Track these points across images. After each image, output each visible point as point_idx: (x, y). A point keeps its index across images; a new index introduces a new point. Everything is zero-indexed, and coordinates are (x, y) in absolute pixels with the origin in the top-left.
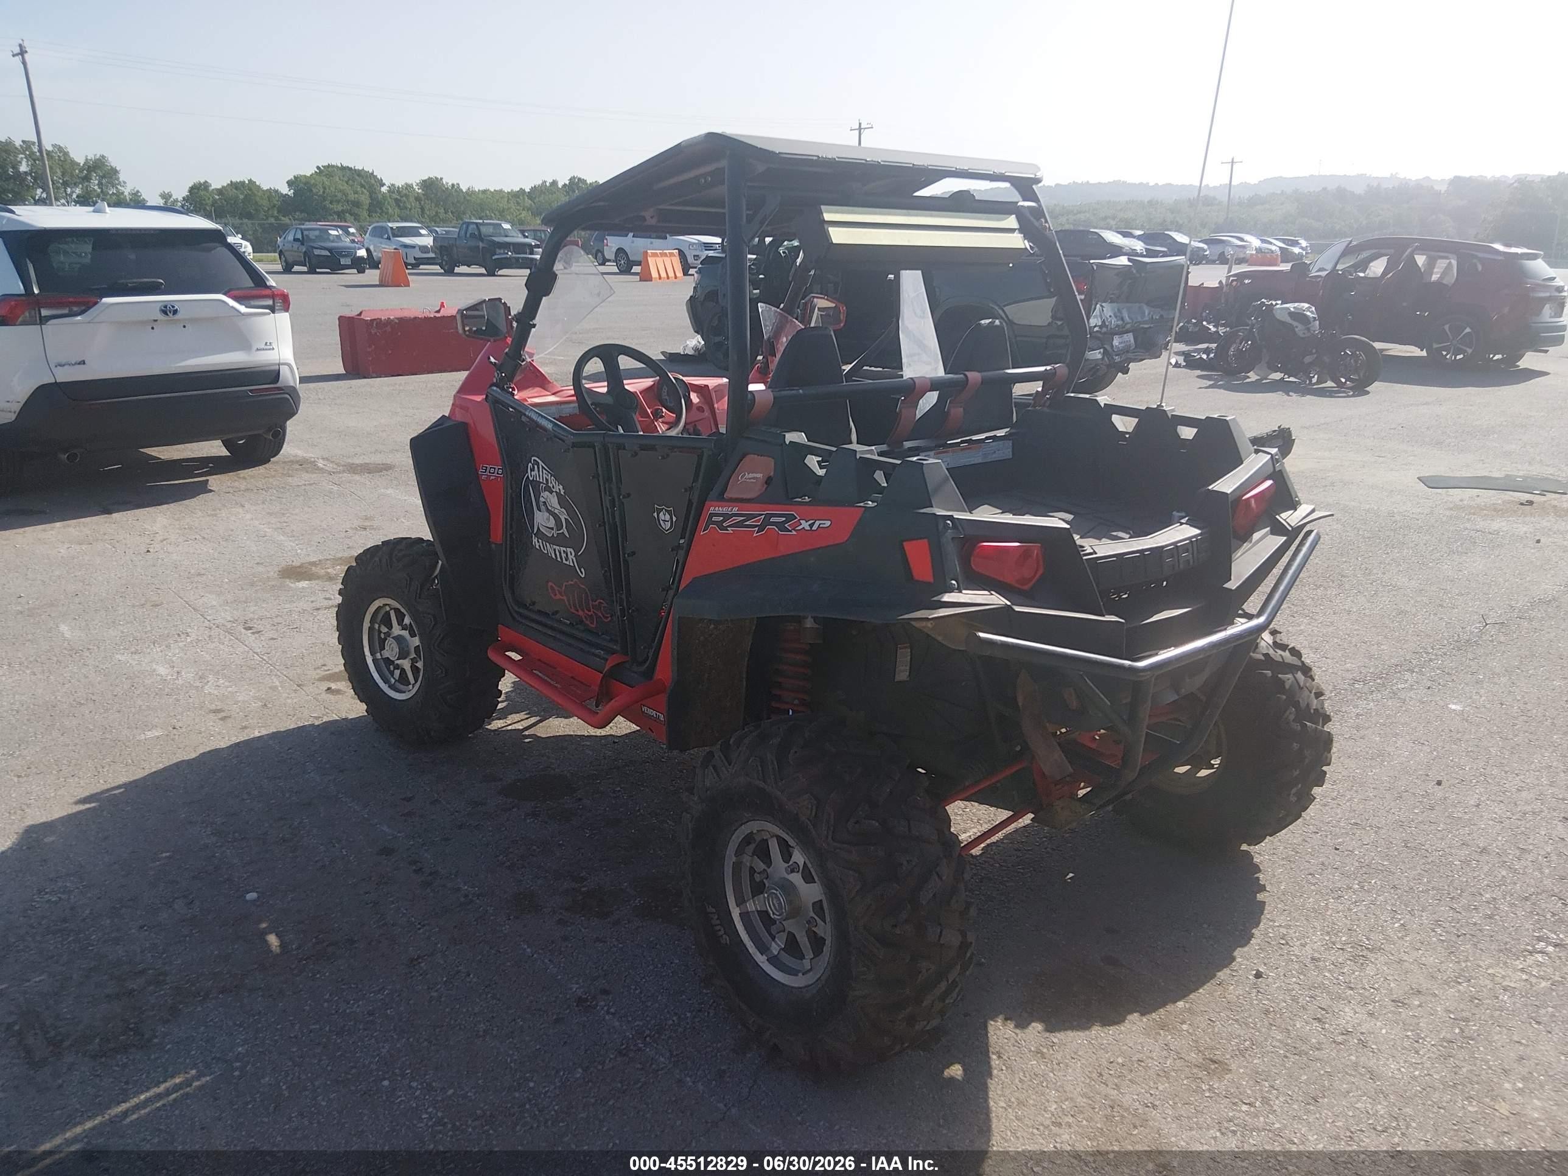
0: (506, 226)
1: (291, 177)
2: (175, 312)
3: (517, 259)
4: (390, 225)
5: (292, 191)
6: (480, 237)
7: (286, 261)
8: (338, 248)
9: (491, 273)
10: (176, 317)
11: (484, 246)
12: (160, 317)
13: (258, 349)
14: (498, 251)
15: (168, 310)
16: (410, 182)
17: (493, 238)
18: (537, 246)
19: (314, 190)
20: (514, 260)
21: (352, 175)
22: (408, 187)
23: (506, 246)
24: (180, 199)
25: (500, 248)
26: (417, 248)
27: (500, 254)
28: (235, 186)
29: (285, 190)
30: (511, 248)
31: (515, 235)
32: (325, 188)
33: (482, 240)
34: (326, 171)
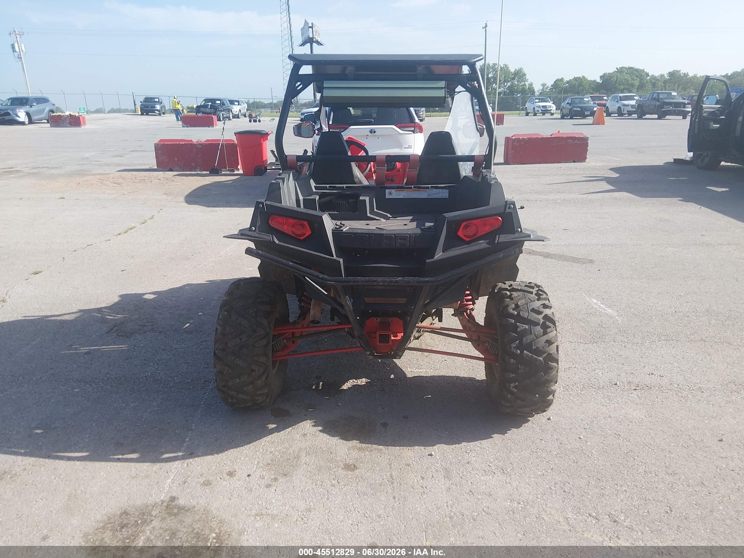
0: (674, 94)
1: (602, 74)
2: (375, 132)
3: (675, 111)
4: (620, 95)
5: (601, 81)
6: (658, 100)
7: (562, 113)
8: (587, 107)
9: (659, 118)
10: (375, 134)
11: (659, 104)
12: (369, 134)
13: (405, 148)
14: (665, 107)
15: (372, 131)
16: (663, 73)
17: (664, 100)
18: (689, 104)
19: (612, 79)
20: (673, 111)
21: (632, 71)
22: (662, 76)
23: (670, 104)
24: (550, 86)
25: (666, 105)
26: (630, 106)
27: (666, 108)
28: (576, 79)
29: (599, 80)
30: (673, 105)
31: (678, 98)
32: (617, 78)
33: (658, 101)
34: (620, 71)
